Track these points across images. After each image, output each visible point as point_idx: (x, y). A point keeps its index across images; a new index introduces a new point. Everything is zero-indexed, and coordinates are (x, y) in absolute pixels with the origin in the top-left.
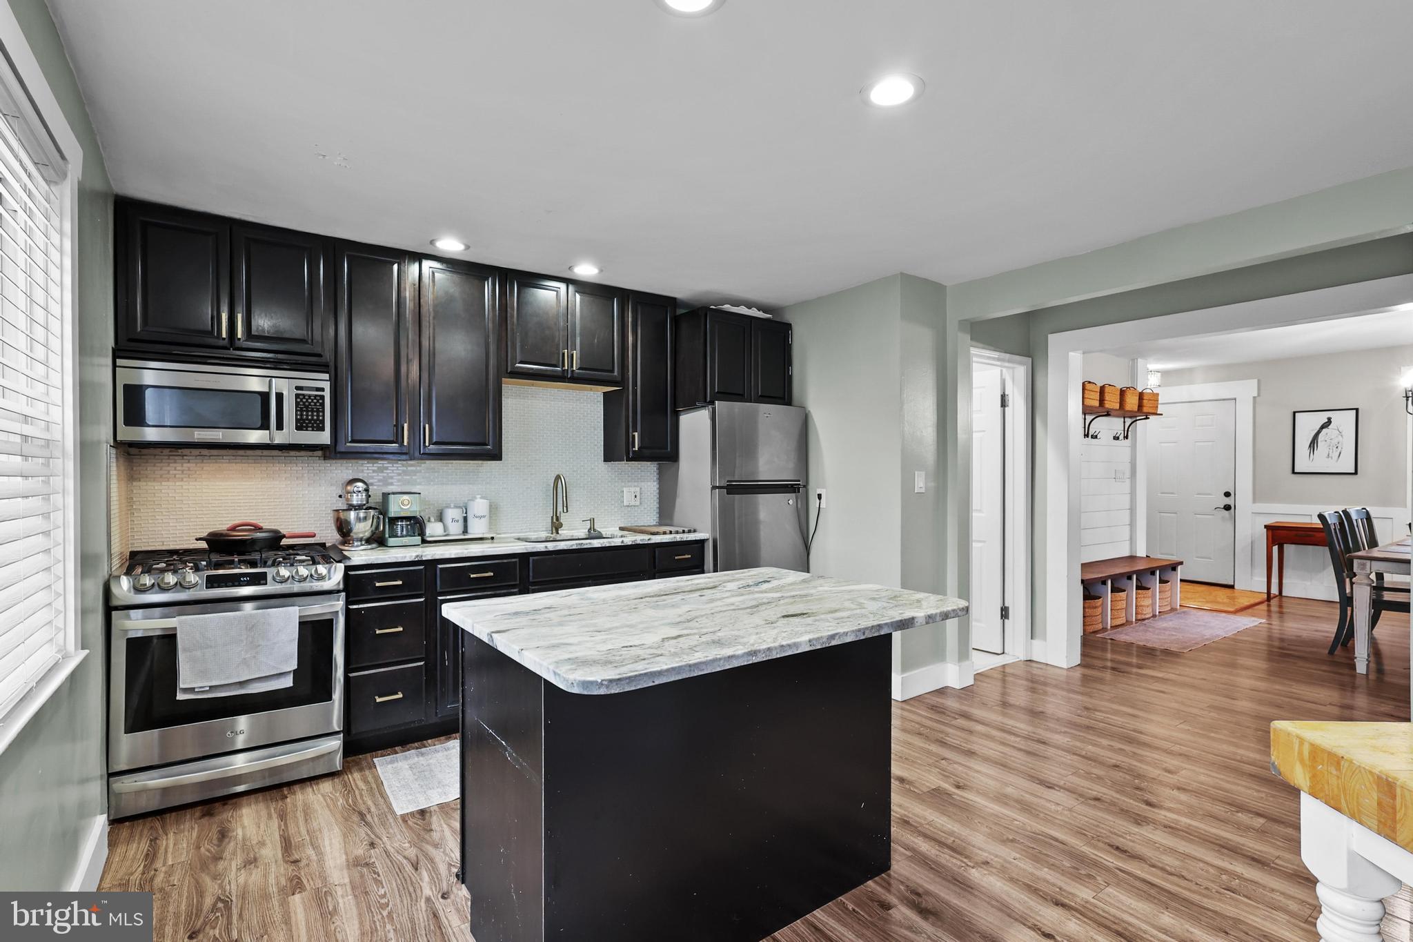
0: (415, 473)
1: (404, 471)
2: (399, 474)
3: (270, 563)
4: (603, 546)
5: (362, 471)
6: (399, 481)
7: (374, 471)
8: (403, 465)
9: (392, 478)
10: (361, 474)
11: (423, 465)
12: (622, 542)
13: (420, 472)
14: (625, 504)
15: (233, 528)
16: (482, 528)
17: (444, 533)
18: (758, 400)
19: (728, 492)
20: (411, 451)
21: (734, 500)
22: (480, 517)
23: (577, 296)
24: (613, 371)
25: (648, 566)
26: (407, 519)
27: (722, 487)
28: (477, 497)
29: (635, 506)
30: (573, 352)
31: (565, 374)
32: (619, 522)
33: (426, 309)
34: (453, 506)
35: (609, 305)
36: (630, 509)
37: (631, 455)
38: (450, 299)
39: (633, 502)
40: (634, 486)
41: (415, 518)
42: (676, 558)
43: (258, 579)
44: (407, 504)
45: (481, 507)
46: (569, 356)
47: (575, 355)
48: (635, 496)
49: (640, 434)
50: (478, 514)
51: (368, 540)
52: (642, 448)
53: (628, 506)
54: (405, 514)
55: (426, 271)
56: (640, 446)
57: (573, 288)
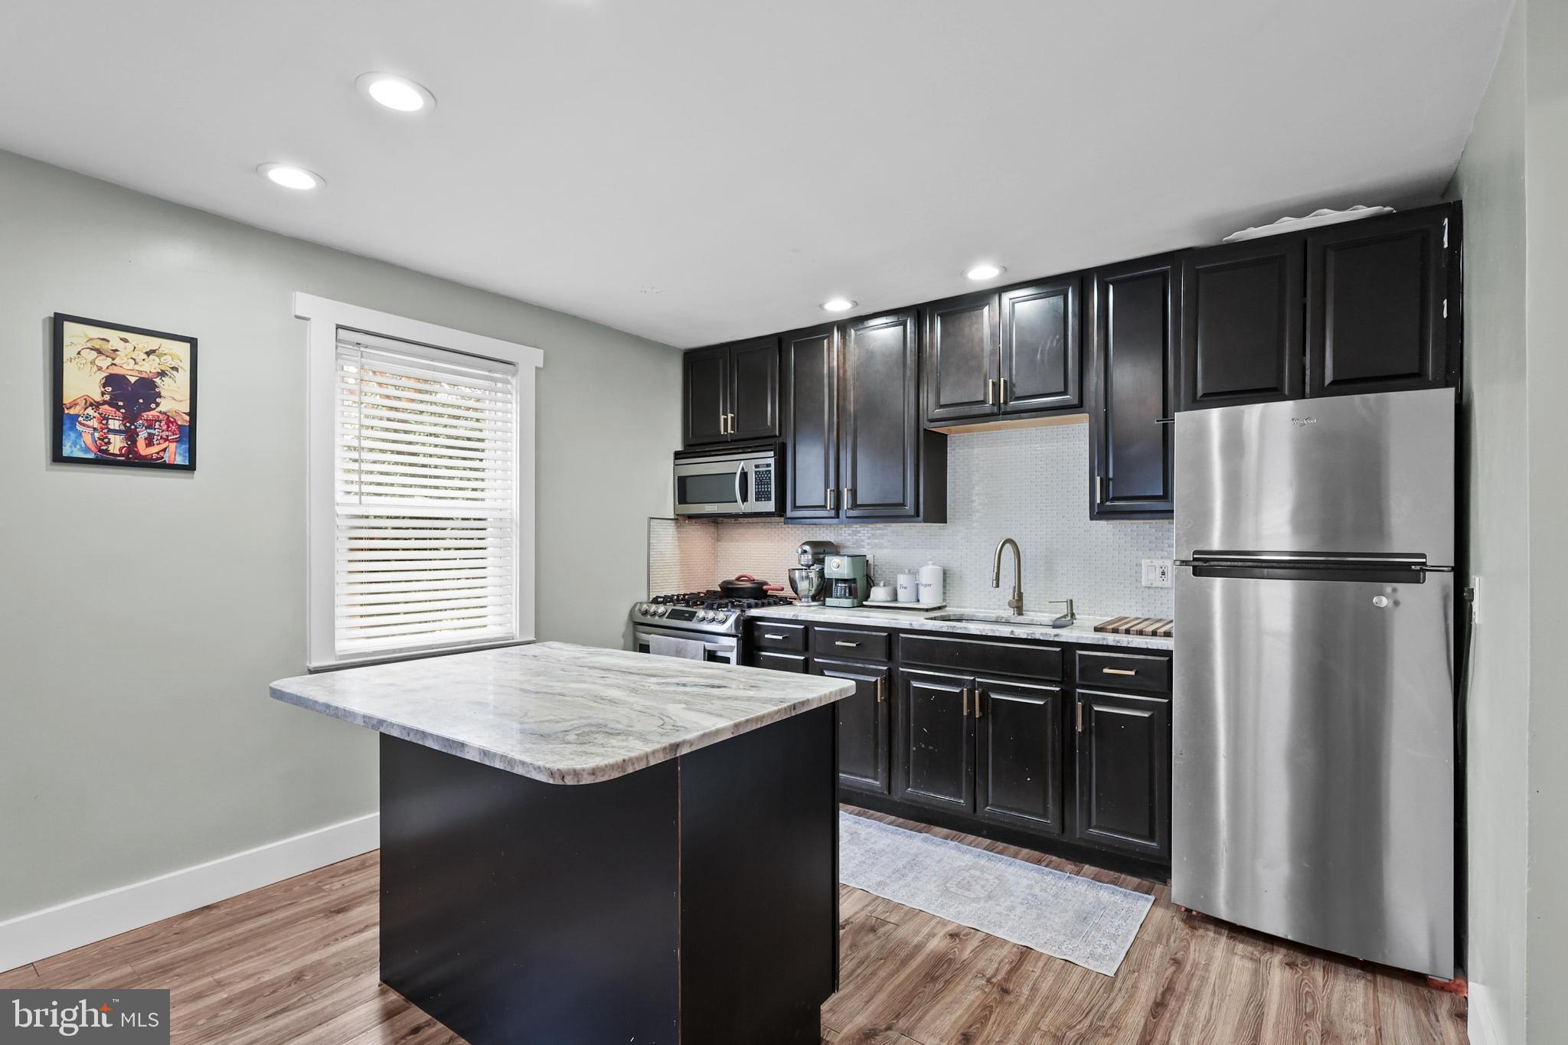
0: (882, 536)
1: (873, 535)
2: (869, 538)
3: (715, 607)
4: (984, 634)
5: (841, 535)
6: (869, 544)
7: (849, 535)
8: (873, 529)
9: (863, 541)
10: (840, 538)
11: (889, 528)
12: (1012, 632)
13: (886, 535)
14: (1144, 584)
15: (738, 579)
16: (928, 599)
17: (889, 599)
18: (1321, 391)
19: (1197, 572)
20: (837, 516)
21: (1211, 587)
22: (926, 585)
23: (1013, 304)
24: (1065, 393)
25: (1061, 675)
26: (845, 581)
27: (1184, 563)
28: (930, 562)
29: (1162, 588)
30: (1002, 380)
31: (995, 409)
32: (1131, 610)
33: (850, 373)
34: (907, 571)
35: (1058, 300)
36: (1152, 592)
37: (1096, 511)
38: (870, 356)
39: (1158, 583)
40: (1162, 558)
41: (854, 580)
42: (1106, 671)
43: (691, 616)
44: (837, 567)
45: (929, 574)
46: (996, 386)
47: (1005, 382)
48: (1163, 573)
49: (1112, 479)
50: (924, 582)
51: (814, 598)
52: (1115, 499)
53: (1149, 588)
54: (838, 577)
55: (850, 336)
56: (1111, 496)
57: (1007, 297)
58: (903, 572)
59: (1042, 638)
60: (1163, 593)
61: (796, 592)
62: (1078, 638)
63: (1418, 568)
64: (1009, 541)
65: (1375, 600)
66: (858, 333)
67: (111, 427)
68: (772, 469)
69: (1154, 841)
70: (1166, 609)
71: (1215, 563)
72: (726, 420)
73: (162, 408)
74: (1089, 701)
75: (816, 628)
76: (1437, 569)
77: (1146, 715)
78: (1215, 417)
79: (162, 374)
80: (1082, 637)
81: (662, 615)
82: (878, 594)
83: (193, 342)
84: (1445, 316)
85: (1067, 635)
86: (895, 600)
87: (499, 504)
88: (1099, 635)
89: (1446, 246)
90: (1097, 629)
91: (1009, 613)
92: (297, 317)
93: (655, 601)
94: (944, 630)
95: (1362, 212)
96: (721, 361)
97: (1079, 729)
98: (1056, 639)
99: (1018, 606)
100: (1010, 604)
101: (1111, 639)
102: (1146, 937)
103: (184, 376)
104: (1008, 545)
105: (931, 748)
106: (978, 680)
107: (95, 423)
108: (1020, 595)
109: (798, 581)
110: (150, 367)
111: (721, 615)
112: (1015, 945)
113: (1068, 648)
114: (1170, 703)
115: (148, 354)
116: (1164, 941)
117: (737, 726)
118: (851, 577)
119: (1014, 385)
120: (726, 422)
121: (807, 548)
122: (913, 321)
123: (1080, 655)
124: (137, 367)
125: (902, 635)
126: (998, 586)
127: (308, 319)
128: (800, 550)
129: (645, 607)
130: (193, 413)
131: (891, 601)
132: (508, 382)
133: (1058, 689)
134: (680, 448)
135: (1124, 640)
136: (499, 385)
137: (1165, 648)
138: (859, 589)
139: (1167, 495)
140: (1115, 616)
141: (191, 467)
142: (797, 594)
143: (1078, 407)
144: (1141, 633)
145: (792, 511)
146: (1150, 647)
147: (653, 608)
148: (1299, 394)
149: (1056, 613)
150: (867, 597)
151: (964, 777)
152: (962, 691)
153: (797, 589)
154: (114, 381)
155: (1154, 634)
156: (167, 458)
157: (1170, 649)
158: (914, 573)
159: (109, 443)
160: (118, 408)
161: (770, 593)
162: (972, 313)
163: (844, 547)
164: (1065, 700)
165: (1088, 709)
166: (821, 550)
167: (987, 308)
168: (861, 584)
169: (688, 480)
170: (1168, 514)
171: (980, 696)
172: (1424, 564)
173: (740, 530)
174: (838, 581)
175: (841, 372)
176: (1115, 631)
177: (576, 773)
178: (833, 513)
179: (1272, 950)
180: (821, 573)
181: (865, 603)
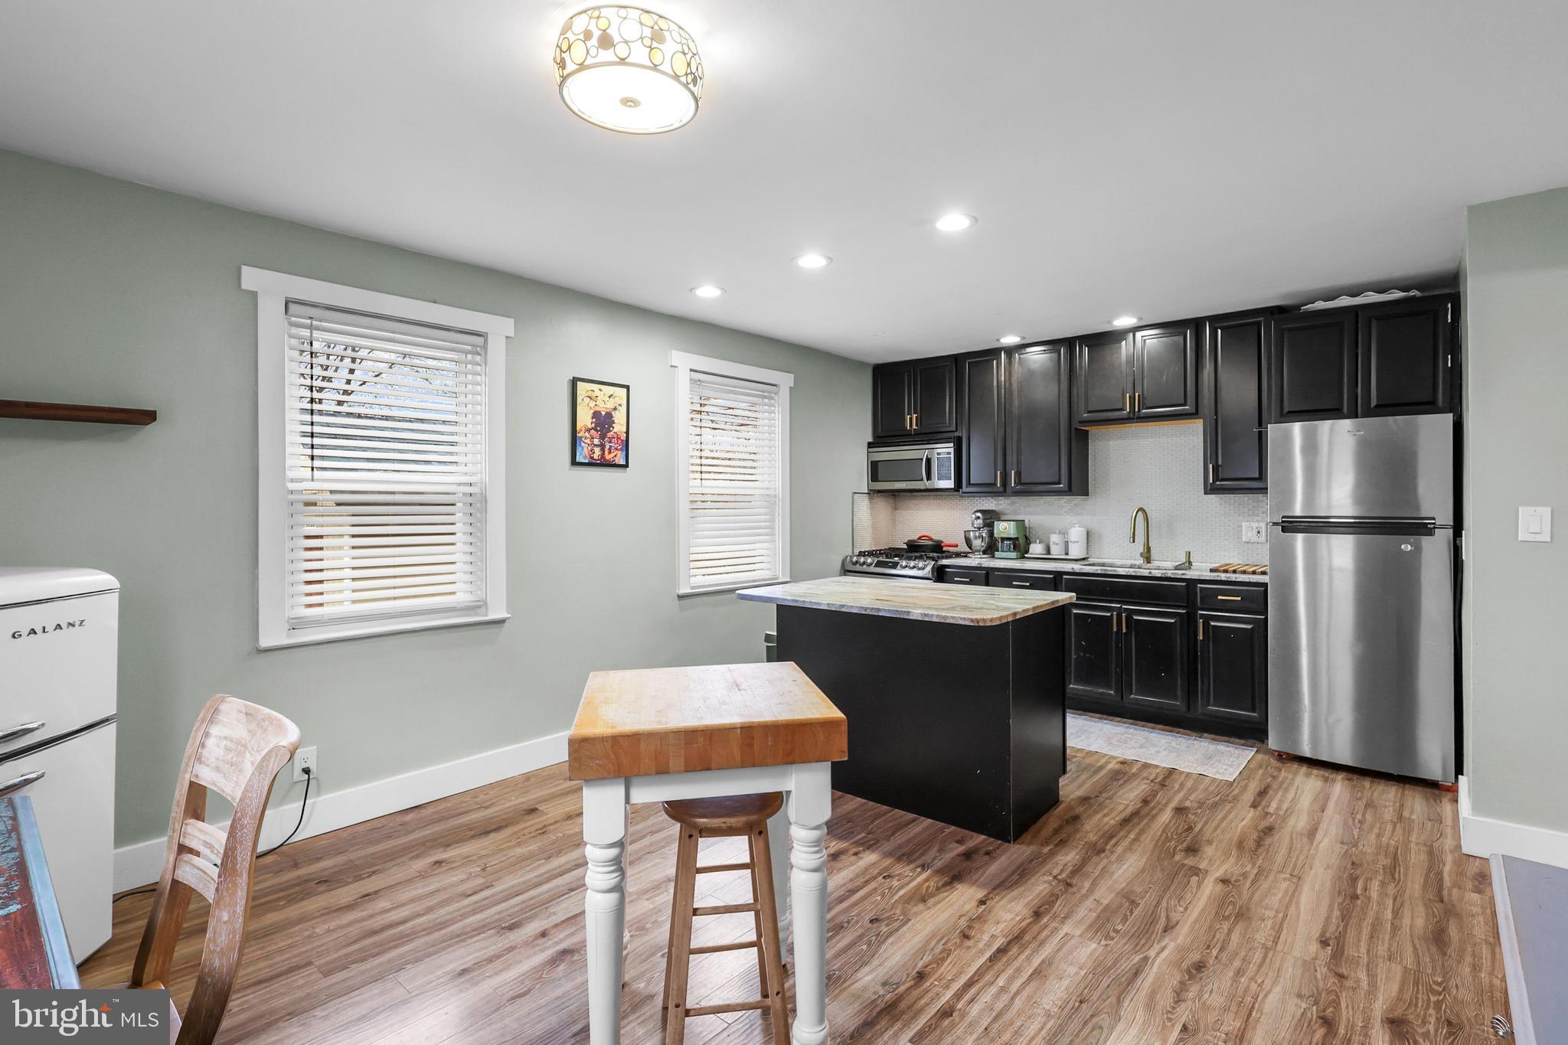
5: (1006, 505)
6: (1025, 513)
9: (1021, 510)
10: (1005, 508)
13: (1039, 505)
14: (1244, 540)
15: (920, 538)
16: (1076, 551)
17: (1045, 552)
18: (1369, 413)
19: (1284, 530)
20: (1005, 491)
21: (1294, 540)
22: (1074, 542)
23: (1145, 340)
24: (1185, 404)
25: (1186, 601)
26: (1009, 539)
27: (1275, 524)
28: (1077, 525)
29: (1258, 543)
30: (1137, 394)
31: (1132, 416)
32: (1234, 559)
33: (1015, 386)
34: (1057, 532)
35: (1180, 339)
36: (1250, 546)
37: (1209, 487)
38: (1031, 373)
39: (1255, 539)
40: (1257, 521)
41: (1017, 539)
42: (1219, 597)
43: (895, 565)
44: (1004, 529)
45: (1076, 534)
46: (1132, 399)
47: (1139, 396)
48: (1259, 532)
49: (1221, 466)
50: (1073, 540)
51: (984, 552)
52: (1223, 480)
53: (1248, 542)
54: (1005, 536)
55: (1015, 359)
56: (1220, 477)
57: (1139, 335)
58: (1055, 533)
59: (1172, 576)
60: (1259, 546)
61: (970, 548)
62: (1199, 576)
63: (1432, 526)
64: (1141, 509)
65: (1403, 547)
66: (1022, 356)
67: (595, 443)
68: (952, 456)
69: (1255, 712)
70: (1262, 557)
71: (1298, 524)
72: (911, 419)
73: (615, 430)
74: (1207, 619)
75: (996, 573)
76: (1443, 527)
77: (1249, 627)
78: (1297, 428)
79: (615, 409)
80: (1202, 575)
81: (871, 564)
82: (1036, 549)
83: (627, 387)
84: (1449, 365)
85: (1191, 574)
86: (1049, 553)
87: (766, 484)
88: (1213, 574)
89: (1449, 321)
90: (1212, 571)
91: (1140, 561)
92: (672, 366)
93: (862, 554)
94: (1099, 572)
95: (1398, 295)
96: (906, 374)
97: (1201, 637)
98: (1183, 577)
99: (1147, 557)
100: (1141, 555)
101: (1223, 576)
102: (1251, 766)
103: (624, 409)
104: (1140, 513)
105: (1088, 655)
106: (1124, 607)
107: (588, 441)
108: (1149, 549)
109: (972, 539)
110: (610, 405)
111: (921, 564)
112: (1164, 768)
113: (1192, 583)
114: (1266, 618)
115: (610, 397)
116: (1264, 768)
117: (1034, 608)
118: (1015, 536)
119: (1145, 398)
120: (911, 421)
121: (979, 514)
122: (1066, 349)
123: (1200, 588)
124: (606, 406)
125: (1064, 577)
126: (1134, 542)
127: (676, 367)
128: (974, 516)
129: (855, 559)
130: (627, 433)
131: (1046, 554)
132: (772, 398)
133: (1184, 611)
134: (871, 440)
135: (1233, 577)
136: (766, 400)
137: (1262, 581)
138: (1020, 545)
139: (1262, 476)
140: (1223, 563)
141: (626, 466)
142: (971, 549)
143: (1195, 414)
144: (1244, 572)
145: (967, 487)
146: (1252, 581)
147: (862, 560)
148: (1353, 415)
149: (1175, 562)
150: (1027, 552)
151: (1113, 675)
152: (1112, 615)
153: (971, 545)
154: (596, 415)
155: (1254, 573)
156: (617, 462)
157: (1266, 582)
158: (1064, 533)
159: (594, 453)
160: (597, 431)
161: (945, 549)
162: (1112, 346)
163: (1005, 514)
164: (1190, 620)
165: (1206, 625)
166: (990, 518)
167: (1124, 342)
168: (1022, 541)
169: (880, 464)
170: (1264, 490)
171: (1126, 617)
172: (1434, 524)
173: (915, 501)
174: (1003, 539)
175: (1007, 384)
176: (1226, 571)
177: (984, 620)
178: (1001, 490)
179: (1337, 773)
180: (991, 534)
181: (1026, 555)
